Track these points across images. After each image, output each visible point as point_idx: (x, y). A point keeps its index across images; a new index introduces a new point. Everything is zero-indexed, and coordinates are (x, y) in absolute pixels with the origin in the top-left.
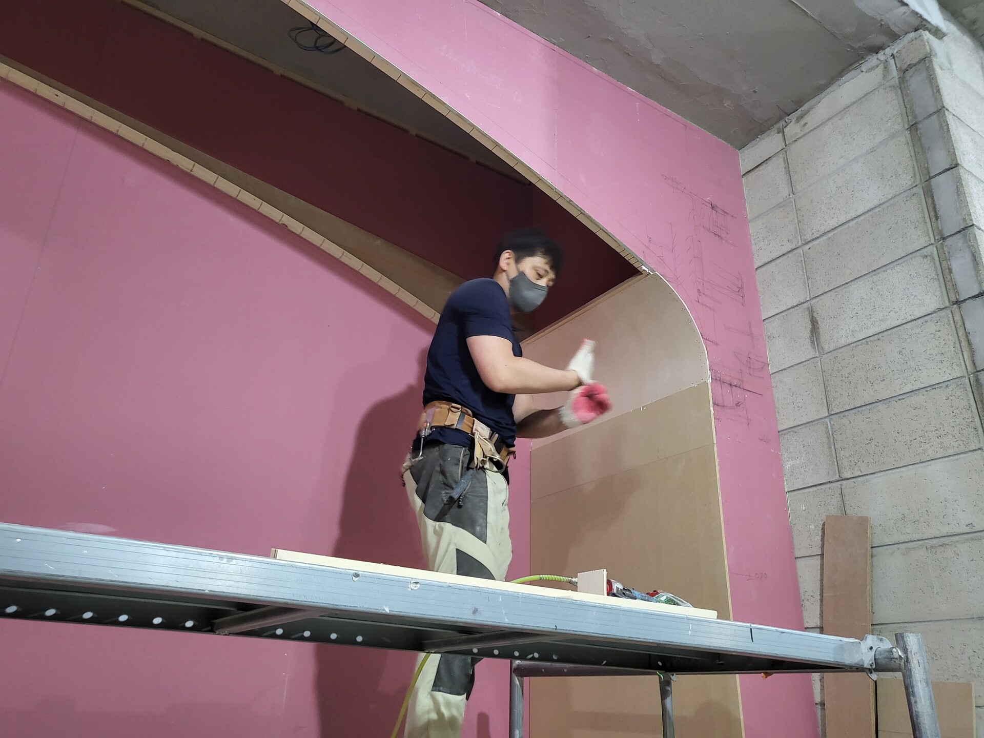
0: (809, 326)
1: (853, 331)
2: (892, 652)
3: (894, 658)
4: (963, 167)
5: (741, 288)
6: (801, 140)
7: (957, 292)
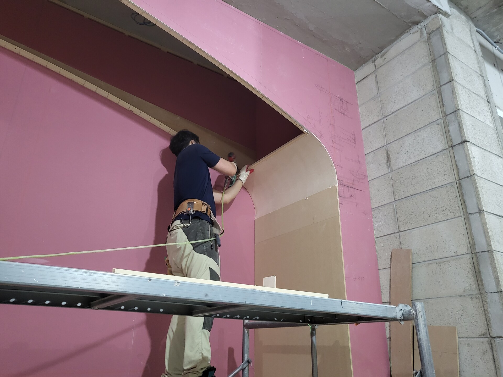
0: (386, 158)
1: (405, 160)
2: (410, 311)
3: (411, 314)
4: (455, 81)
5: (355, 139)
6: (383, 66)
7: (451, 141)
